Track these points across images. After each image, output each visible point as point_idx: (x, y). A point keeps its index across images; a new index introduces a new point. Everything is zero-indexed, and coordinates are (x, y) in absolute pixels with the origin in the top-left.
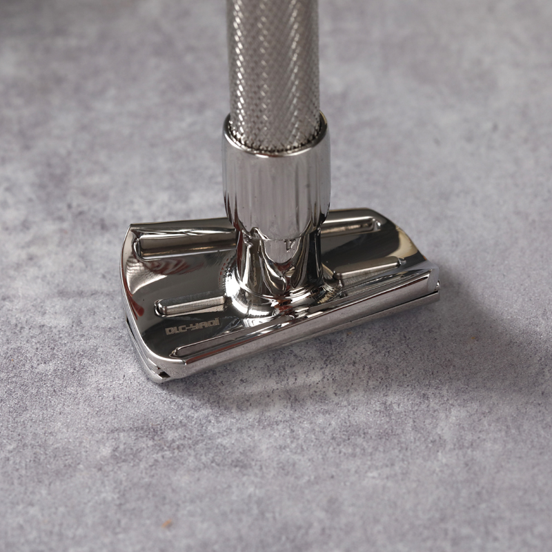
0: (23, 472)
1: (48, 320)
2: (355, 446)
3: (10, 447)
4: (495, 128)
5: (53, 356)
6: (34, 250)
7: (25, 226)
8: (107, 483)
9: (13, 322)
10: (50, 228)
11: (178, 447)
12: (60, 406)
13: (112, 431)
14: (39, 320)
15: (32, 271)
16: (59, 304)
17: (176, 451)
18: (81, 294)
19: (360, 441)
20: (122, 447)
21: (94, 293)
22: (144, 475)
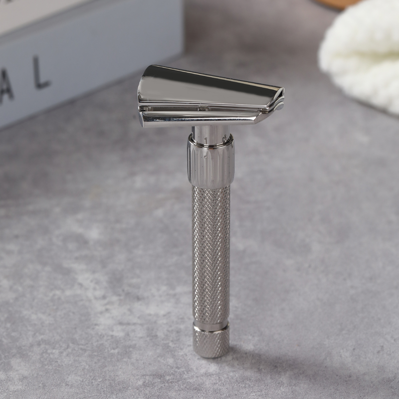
0: (105, 389)
1: (115, 334)
2: (246, 384)
3: (100, 380)
4: (310, 266)
5: (117, 347)
6: (108, 307)
7: (104, 297)
8: (141, 394)
9: (100, 334)
10: (115, 298)
11: (171, 382)
12: (120, 366)
13: (143, 376)
14: (111, 333)
15: (107, 315)
16: (119, 328)
17: (170, 384)
18: (128, 324)
19: (248, 382)
20: (147, 381)
21: (134, 324)
22: (156, 392)
